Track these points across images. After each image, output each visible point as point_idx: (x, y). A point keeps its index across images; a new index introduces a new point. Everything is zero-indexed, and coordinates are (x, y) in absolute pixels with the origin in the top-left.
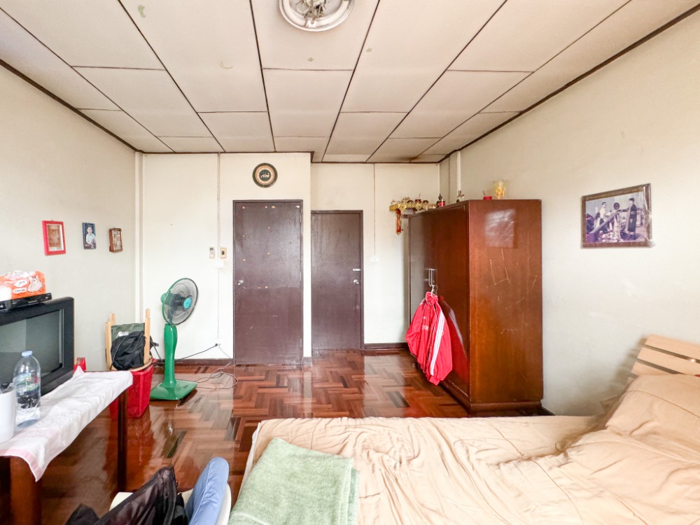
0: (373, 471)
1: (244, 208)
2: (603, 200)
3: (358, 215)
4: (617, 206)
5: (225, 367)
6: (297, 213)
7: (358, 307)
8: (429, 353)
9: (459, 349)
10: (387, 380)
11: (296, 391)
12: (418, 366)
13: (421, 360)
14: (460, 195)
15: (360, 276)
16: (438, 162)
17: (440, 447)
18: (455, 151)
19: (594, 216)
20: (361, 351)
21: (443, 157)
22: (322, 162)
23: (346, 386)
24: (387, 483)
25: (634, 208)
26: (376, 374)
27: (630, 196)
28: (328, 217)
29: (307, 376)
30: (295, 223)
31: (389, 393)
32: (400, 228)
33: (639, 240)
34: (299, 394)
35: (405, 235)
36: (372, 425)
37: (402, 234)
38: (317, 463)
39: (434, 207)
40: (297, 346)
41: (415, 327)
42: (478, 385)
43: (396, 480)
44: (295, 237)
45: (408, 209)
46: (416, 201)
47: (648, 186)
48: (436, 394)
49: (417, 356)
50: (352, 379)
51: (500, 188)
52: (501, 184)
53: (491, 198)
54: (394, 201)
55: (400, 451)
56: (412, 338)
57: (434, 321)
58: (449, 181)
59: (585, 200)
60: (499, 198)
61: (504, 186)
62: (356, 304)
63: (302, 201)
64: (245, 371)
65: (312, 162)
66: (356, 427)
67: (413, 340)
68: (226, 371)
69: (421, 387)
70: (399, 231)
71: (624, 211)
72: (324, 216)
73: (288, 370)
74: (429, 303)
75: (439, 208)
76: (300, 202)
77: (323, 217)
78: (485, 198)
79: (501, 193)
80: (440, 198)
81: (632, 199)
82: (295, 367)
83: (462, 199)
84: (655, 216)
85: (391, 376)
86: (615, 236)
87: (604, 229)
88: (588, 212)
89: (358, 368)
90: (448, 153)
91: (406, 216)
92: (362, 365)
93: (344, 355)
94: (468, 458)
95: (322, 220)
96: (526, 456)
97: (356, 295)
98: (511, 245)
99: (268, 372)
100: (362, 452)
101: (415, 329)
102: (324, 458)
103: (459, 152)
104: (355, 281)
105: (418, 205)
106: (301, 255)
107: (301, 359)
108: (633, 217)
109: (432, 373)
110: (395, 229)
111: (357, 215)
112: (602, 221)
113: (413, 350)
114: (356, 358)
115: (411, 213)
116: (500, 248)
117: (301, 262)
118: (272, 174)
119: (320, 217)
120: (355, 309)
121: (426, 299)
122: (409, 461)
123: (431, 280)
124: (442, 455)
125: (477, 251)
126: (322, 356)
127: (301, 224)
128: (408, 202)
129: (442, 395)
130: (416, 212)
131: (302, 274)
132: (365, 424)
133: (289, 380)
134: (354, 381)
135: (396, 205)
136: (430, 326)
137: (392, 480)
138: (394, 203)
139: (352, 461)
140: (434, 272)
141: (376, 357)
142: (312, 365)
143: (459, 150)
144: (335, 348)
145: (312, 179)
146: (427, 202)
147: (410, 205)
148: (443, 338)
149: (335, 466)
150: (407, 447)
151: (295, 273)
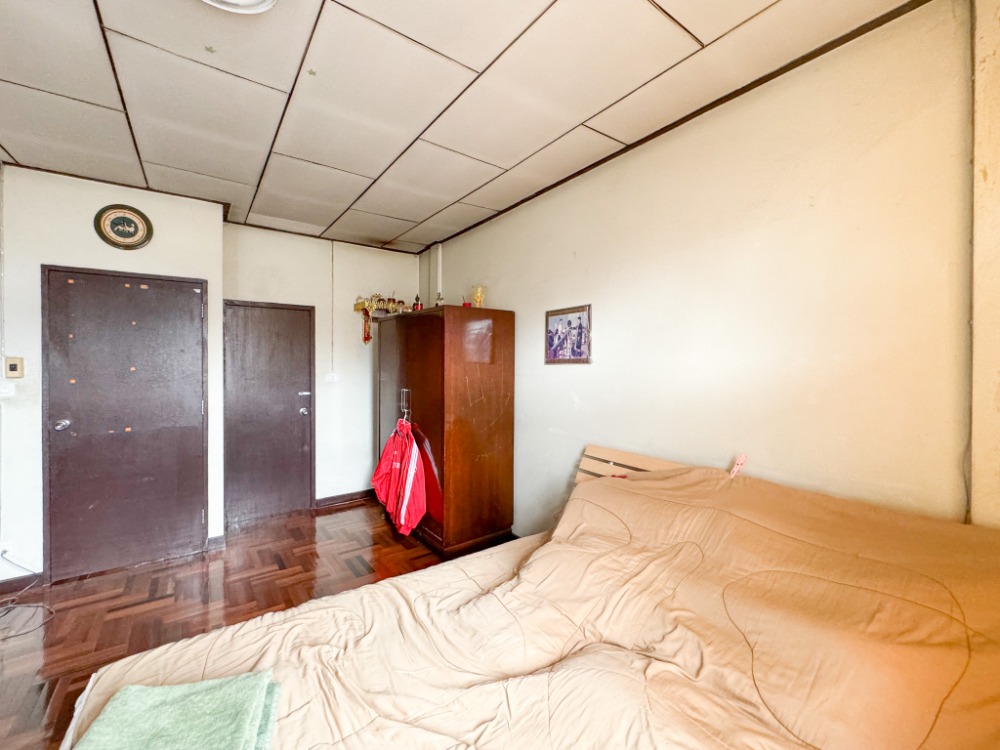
0: (304, 674)
1: (71, 281)
2: (561, 317)
3: (308, 312)
4: (569, 323)
5: (19, 593)
6: (197, 300)
7: (306, 448)
8: (399, 498)
9: (433, 486)
10: (346, 544)
11: (192, 596)
12: (388, 516)
13: (390, 508)
14: (439, 298)
15: (310, 402)
16: (418, 253)
17: (398, 610)
18: (436, 243)
19: (554, 332)
20: (310, 511)
21: (423, 248)
22: (245, 224)
23: (282, 567)
24: (324, 684)
25: (580, 327)
26: (331, 539)
27: (578, 315)
28: (257, 312)
29: (216, 568)
30: (192, 319)
31: (348, 562)
32: (368, 335)
33: (584, 357)
34: (198, 600)
35: (374, 345)
36: (311, 611)
37: (370, 345)
38: (207, 698)
39: (410, 311)
40: (197, 522)
41: (383, 466)
42: (451, 524)
43: (337, 673)
44: (192, 341)
45: (378, 309)
46: (389, 300)
47: (589, 306)
48: (408, 546)
49: (386, 503)
50: (293, 554)
51: (479, 294)
52: (480, 290)
53: (470, 304)
54: (360, 298)
55: (347, 634)
56: (380, 481)
57: (406, 456)
58: (428, 279)
59: (549, 314)
60: (478, 306)
61: (483, 292)
62: (303, 445)
63: (206, 282)
64: (75, 589)
65: (225, 219)
66: (285, 622)
67: (382, 484)
68: (23, 601)
69: (392, 542)
70: (367, 338)
71: (575, 328)
72: (249, 312)
73: (178, 566)
74: (400, 433)
75: (416, 312)
76: (202, 284)
77: (247, 312)
78: (464, 304)
79: (479, 302)
80: (417, 299)
81: (579, 318)
82: (190, 559)
83: (440, 303)
84: (594, 335)
85: (352, 538)
86: (567, 353)
87: (561, 345)
88: (550, 328)
89: (305, 536)
90: (429, 243)
91: (375, 319)
92: (313, 531)
93: (282, 522)
94: (428, 613)
95: (246, 317)
96: (486, 589)
97: (304, 431)
98: (487, 360)
99: (130, 581)
100: (290, 655)
101: (384, 469)
102: (221, 686)
103: (440, 245)
104: (301, 410)
105: (391, 306)
106: (204, 371)
107: (204, 543)
108: (580, 334)
109: (403, 522)
110: (361, 336)
111: (306, 313)
112: (559, 338)
113: (382, 497)
114: (303, 522)
115: (381, 315)
116: (476, 363)
117: (204, 384)
118: (141, 226)
119: (241, 311)
120: (303, 452)
121: (398, 428)
122: (357, 642)
123: (404, 403)
124: (400, 620)
125: (453, 366)
126: (246, 530)
127: (203, 320)
128: (380, 300)
129: (415, 547)
130: (389, 315)
131: (206, 403)
132: (300, 614)
133: (178, 583)
134: (298, 557)
135: (363, 303)
136: (401, 463)
137: (329, 675)
138: (360, 301)
139: (270, 673)
140: (408, 393)
141: (334, 515)
142: (224, 549)
143: (441, 242)
144: (269, 514)
145: (224, 248)
146: (403, 302)
147: (381, 305)
148: (416, 475)
149: (238, 691)
150: (356, 624)
151: (191, 402)
